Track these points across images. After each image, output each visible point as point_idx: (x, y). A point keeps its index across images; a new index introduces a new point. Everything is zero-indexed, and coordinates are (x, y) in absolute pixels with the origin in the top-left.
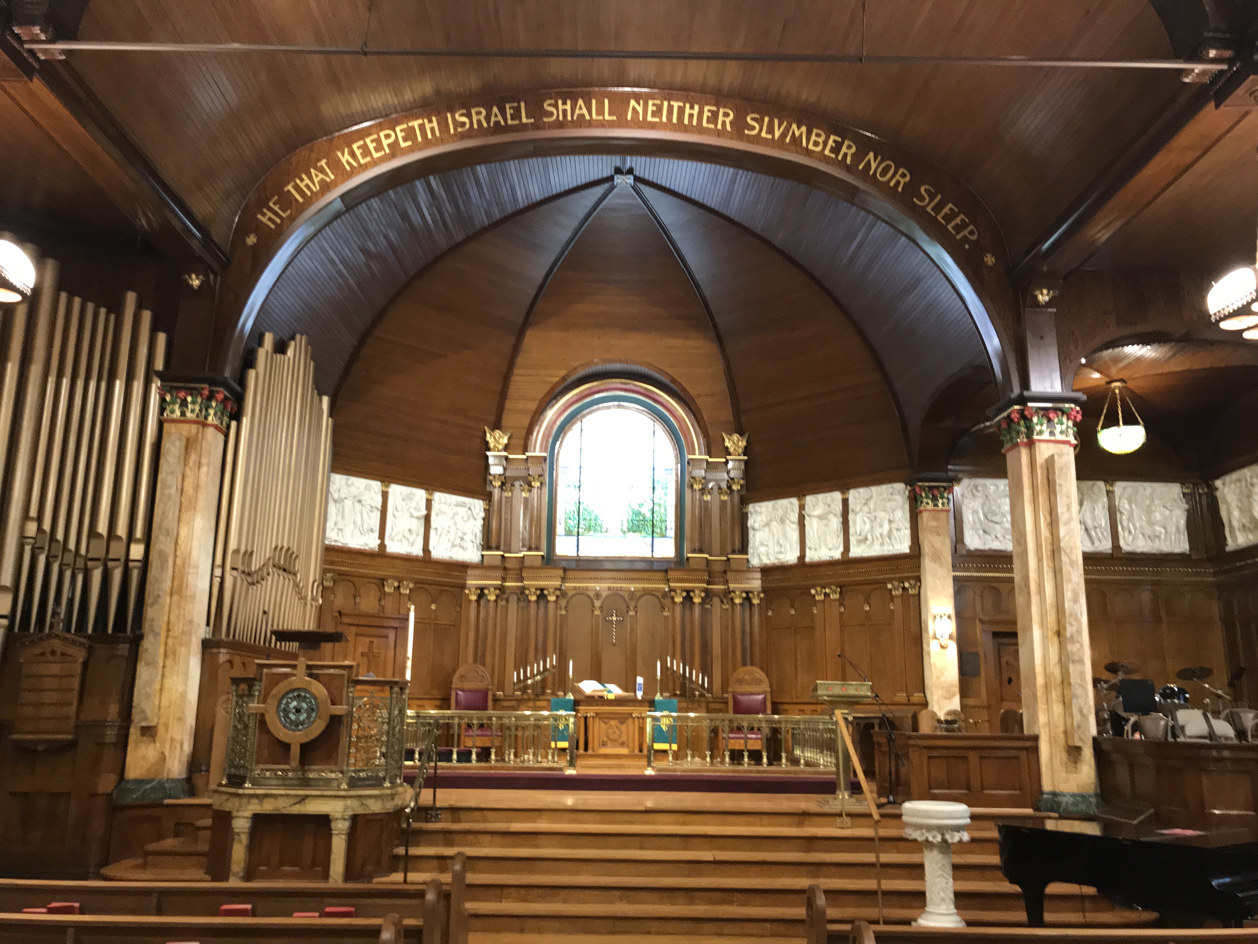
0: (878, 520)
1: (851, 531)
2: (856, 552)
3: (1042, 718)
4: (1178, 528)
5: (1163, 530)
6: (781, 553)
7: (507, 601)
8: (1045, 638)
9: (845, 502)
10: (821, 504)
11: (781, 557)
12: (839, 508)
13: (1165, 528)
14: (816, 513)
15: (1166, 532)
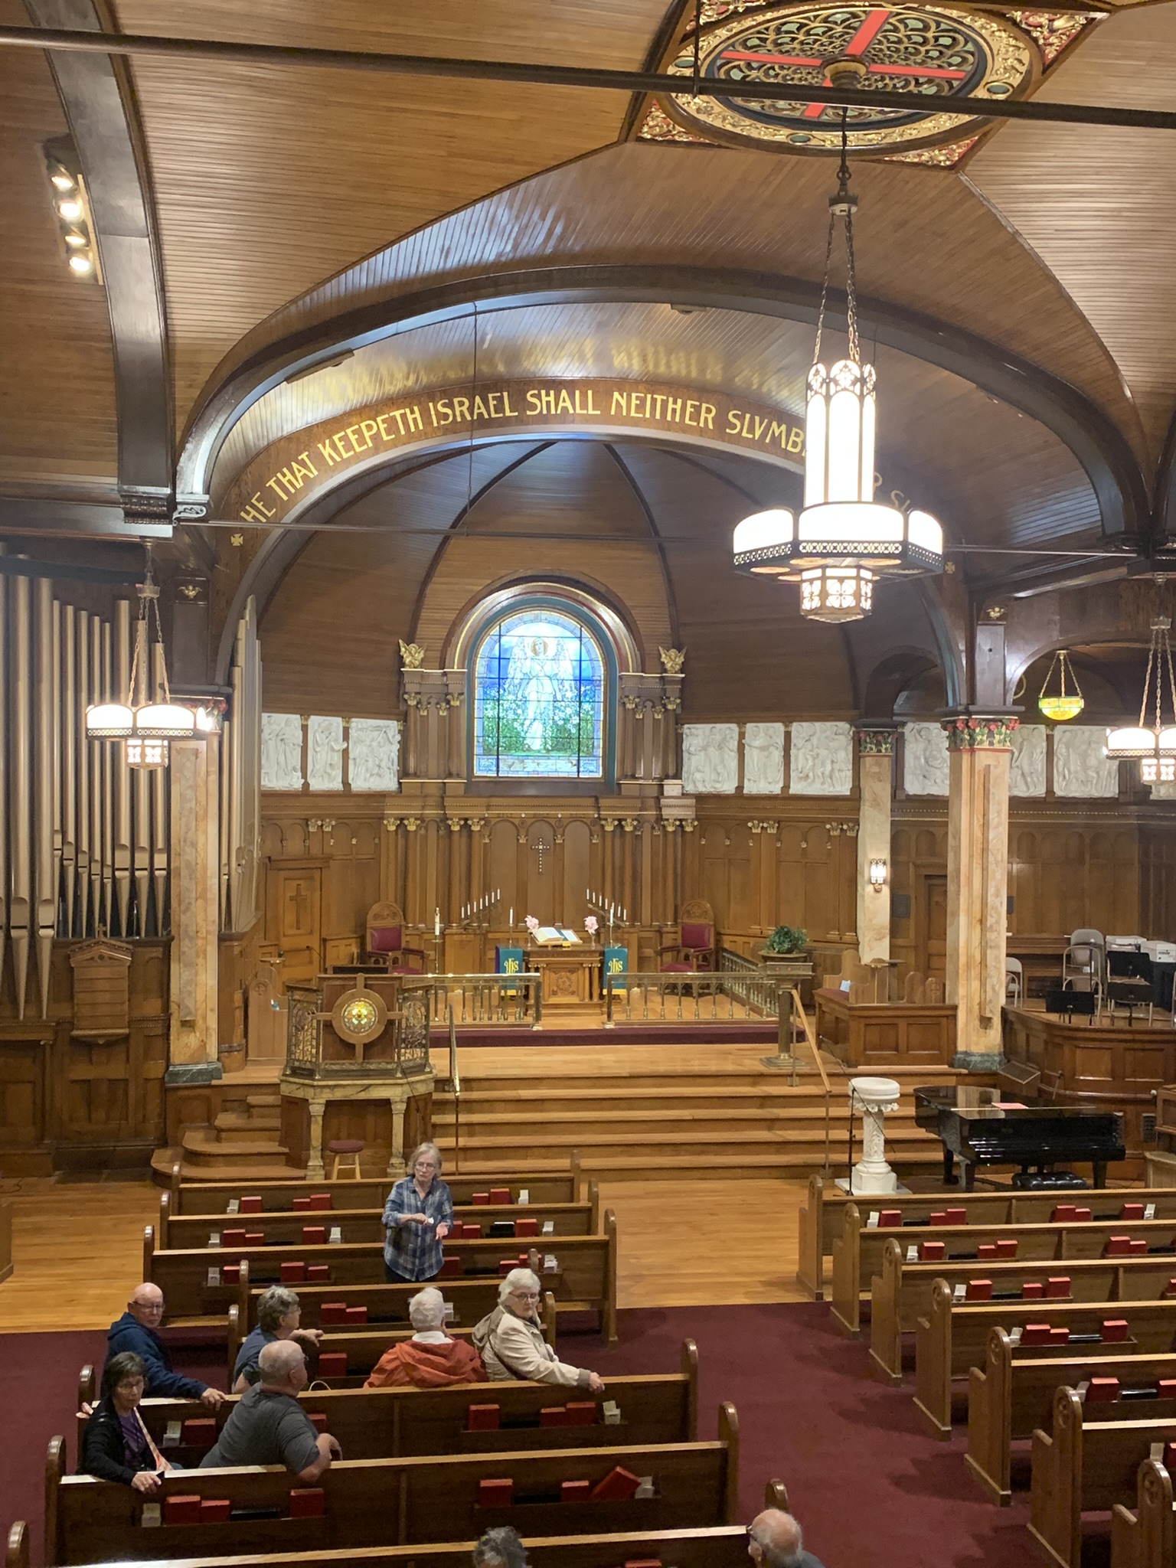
0: (820, 758)
1: (793, 766)
2: (796, 788)
3: (962, 991)
4: (1109, 773)
5: (1095, 775)
6: (719, 782)
7: (426, 829)
8: (970, 925)
9: (788, 735)
10: (762, 734)
11: (717, 785)
12: (781, 741)
13: (1098, 773)
14: (757, 743)
15: (1099, 776)
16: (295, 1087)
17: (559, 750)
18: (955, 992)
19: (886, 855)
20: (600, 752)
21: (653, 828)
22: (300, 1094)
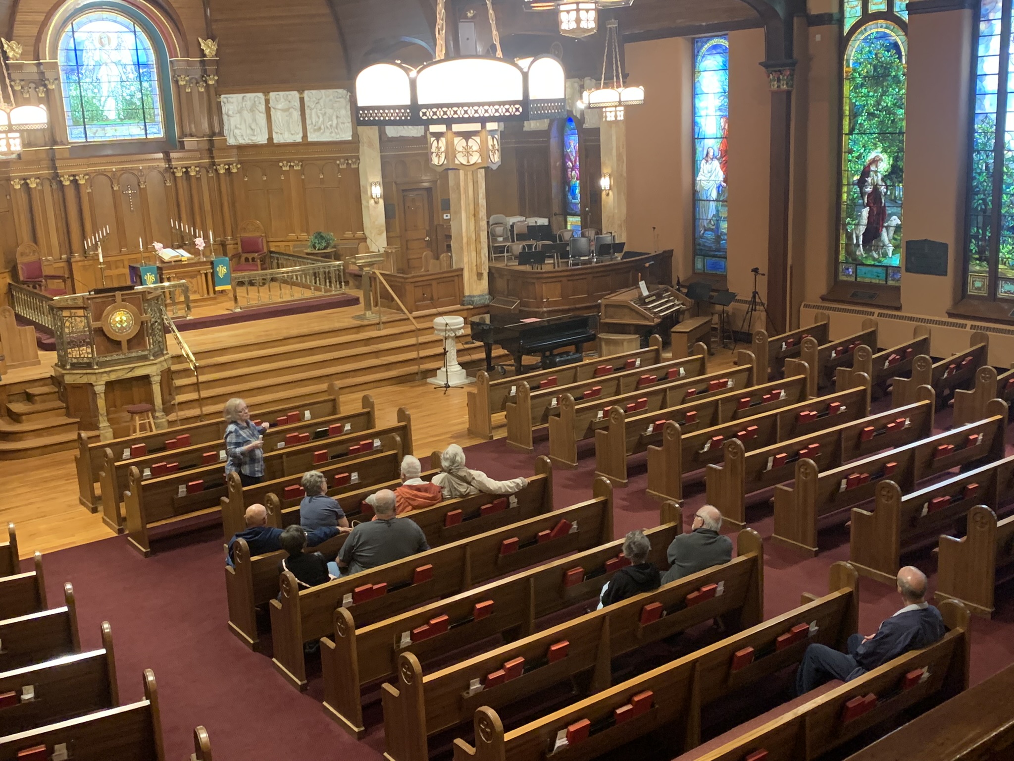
0: (327, 115)
1: (308, 122)
2: (312, 137)
6: (254, 135)
7: (42, 184)
9: (302, 100)
10: (282, 100)
11: (253, 138)
12: (297, 104)
14: (280, 106)
16: (79, 376)
17: (130, 119)
18: (461, 259)
19: (379, 178)
20: (159, 119)
21: (208, 172)
22: (84, 380)
